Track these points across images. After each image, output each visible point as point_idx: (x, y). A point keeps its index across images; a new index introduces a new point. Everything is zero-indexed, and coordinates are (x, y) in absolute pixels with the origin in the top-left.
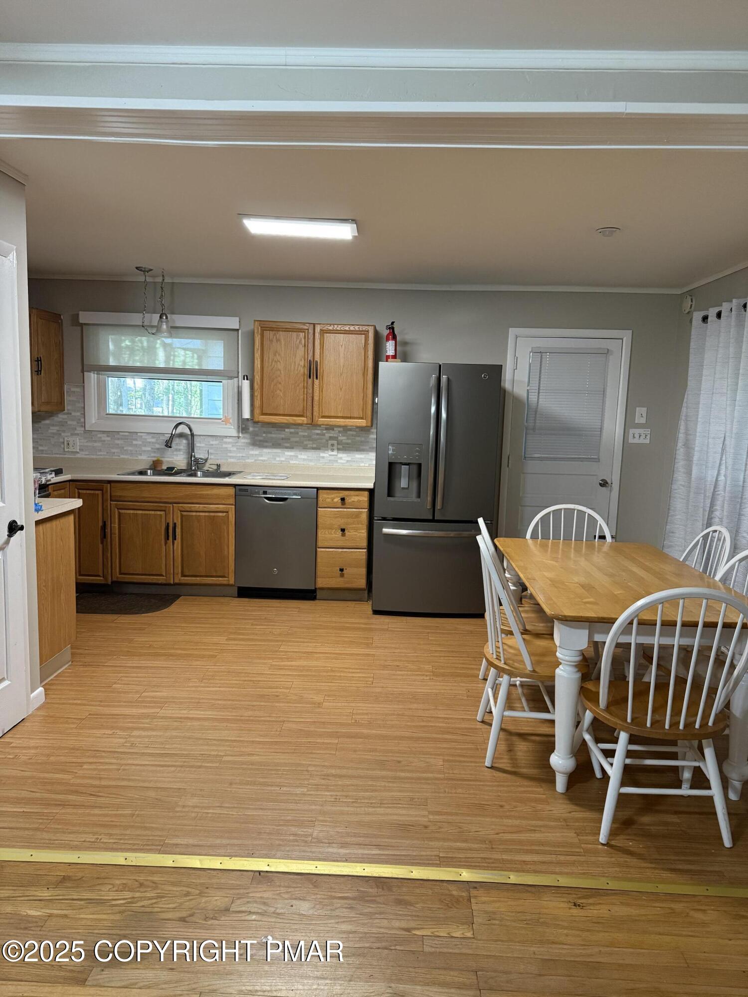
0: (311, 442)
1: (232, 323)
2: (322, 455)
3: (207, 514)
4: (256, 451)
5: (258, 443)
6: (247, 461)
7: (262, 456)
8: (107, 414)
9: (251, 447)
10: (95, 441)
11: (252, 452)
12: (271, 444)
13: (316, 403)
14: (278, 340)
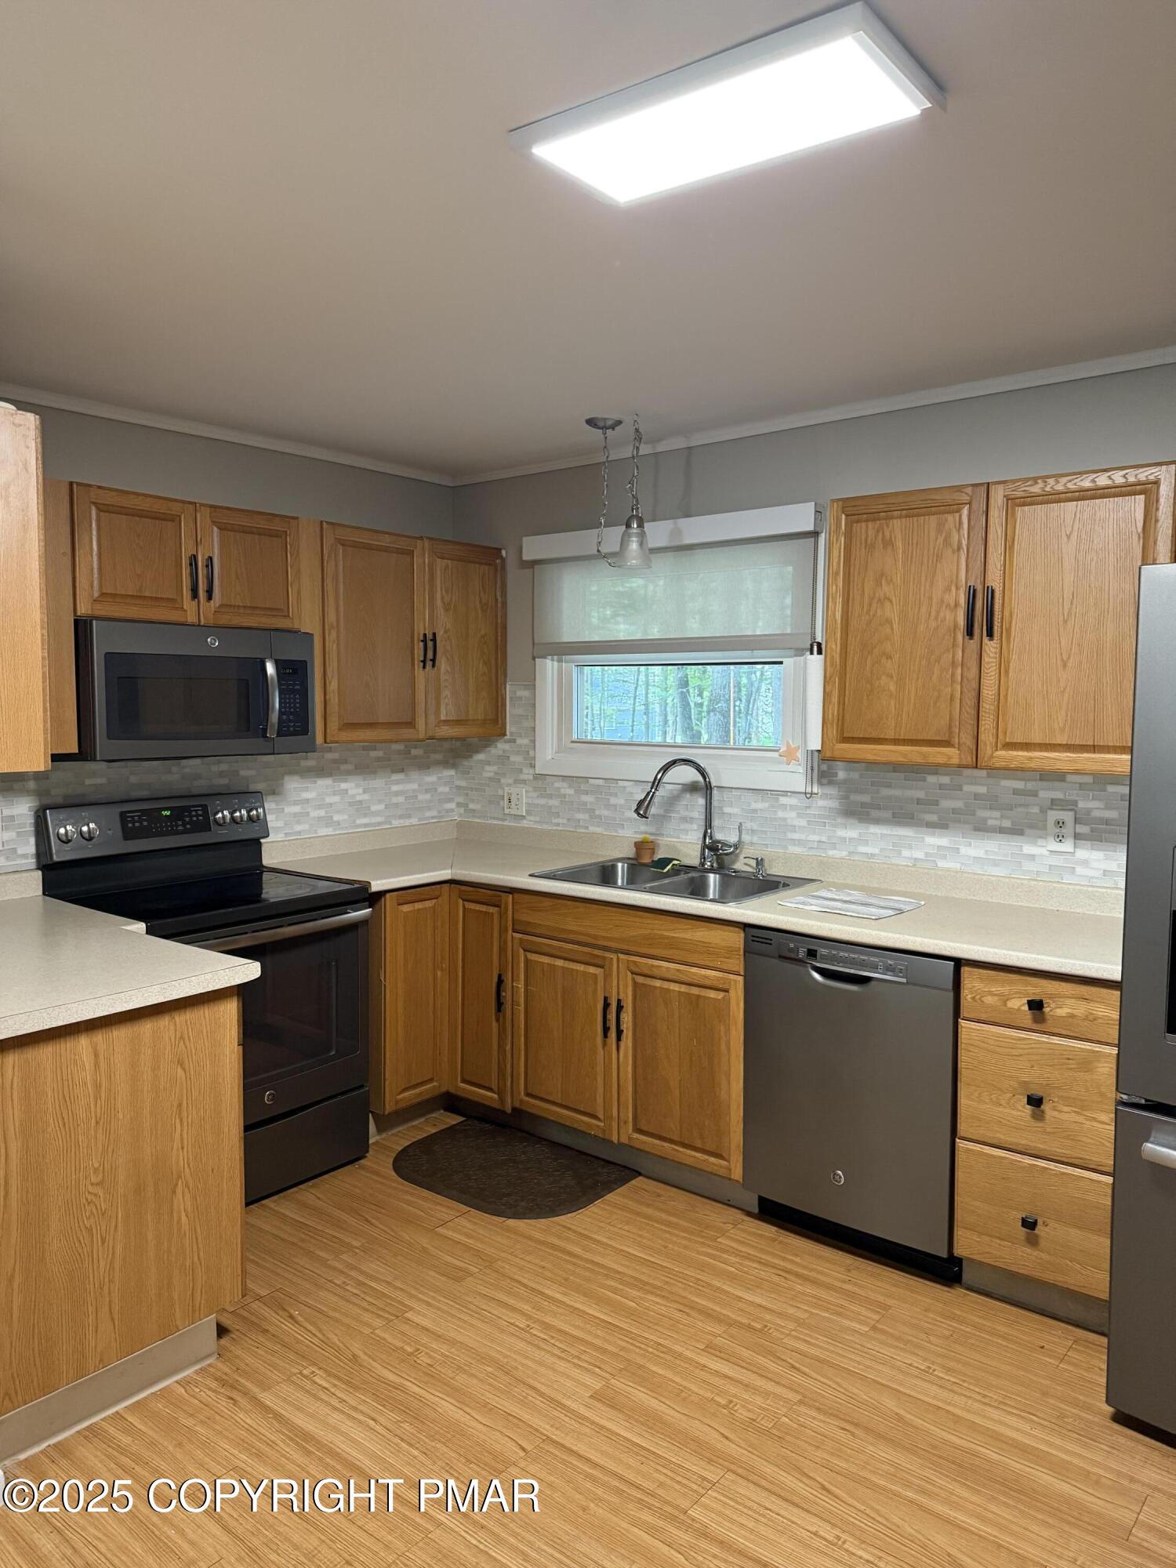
0: (997, 814)
1: (801, 517)
2: (1028, 849)
3: (684, 988)
4: (852, 831)
5: (856, 811)
6: (831, 853)
7: (866, 843)
8: (573, 742)
9: (839, 820)
10: (550, 796)
11: (841, 833)
12: (888, 814)
13: (987, 706)
14: (888, 543)
